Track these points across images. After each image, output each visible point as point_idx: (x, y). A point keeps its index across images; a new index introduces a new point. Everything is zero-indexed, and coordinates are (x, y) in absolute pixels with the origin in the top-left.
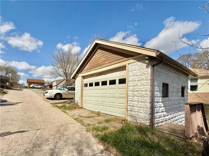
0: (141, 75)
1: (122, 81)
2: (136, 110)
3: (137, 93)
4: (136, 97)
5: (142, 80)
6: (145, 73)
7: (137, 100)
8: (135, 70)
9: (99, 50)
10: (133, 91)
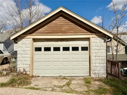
0: (101, 46)
1: (84, 49)
2: (98, 69)
3: (98, 58)
4: (98, 61)
5: (101, 49)
6: (103, 45)
7: (99, 62)
8: (96, 43)
9: (61, 17)
10: (96, 57)
